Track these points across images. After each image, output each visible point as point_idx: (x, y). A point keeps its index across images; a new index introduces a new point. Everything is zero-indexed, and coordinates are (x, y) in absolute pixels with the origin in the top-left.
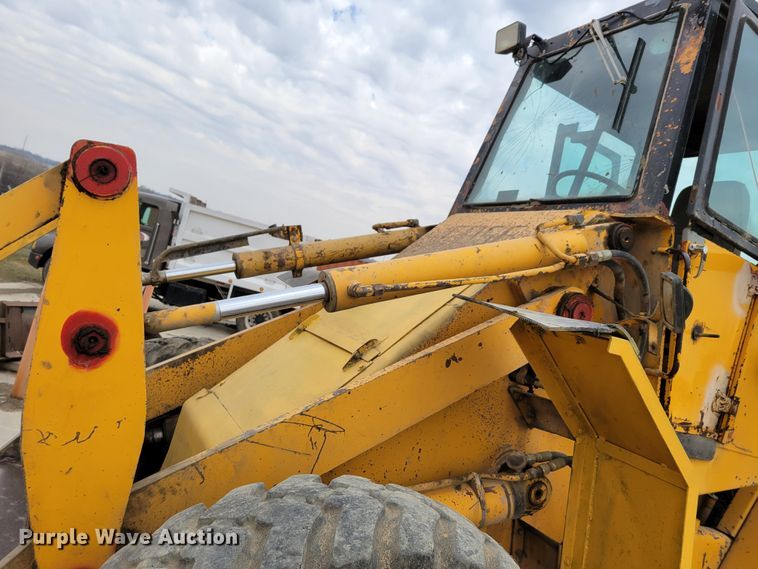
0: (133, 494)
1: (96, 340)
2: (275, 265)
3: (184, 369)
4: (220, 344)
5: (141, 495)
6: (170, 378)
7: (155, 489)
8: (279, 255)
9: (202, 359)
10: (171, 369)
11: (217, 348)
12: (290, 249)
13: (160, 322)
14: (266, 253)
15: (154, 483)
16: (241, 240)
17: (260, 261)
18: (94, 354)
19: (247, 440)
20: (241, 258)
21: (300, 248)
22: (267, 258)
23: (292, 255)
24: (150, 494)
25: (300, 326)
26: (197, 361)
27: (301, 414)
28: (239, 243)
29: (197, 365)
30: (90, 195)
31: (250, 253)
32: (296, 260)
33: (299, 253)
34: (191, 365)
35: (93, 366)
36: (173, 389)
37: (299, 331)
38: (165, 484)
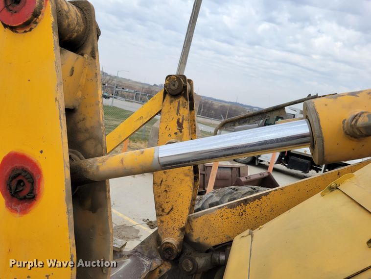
3: (239, 211)
4: (266, 194)
6: (229, 216)
9: (252, 205)
10: (230, 210)
11: (263, 197)
16: (279, 110)
25: (333, 184)
26: (248, 206)
28: (278, 112)
29: (248, 208)
34: (244, 209)
36: (231, 224)
37: (332, 189)
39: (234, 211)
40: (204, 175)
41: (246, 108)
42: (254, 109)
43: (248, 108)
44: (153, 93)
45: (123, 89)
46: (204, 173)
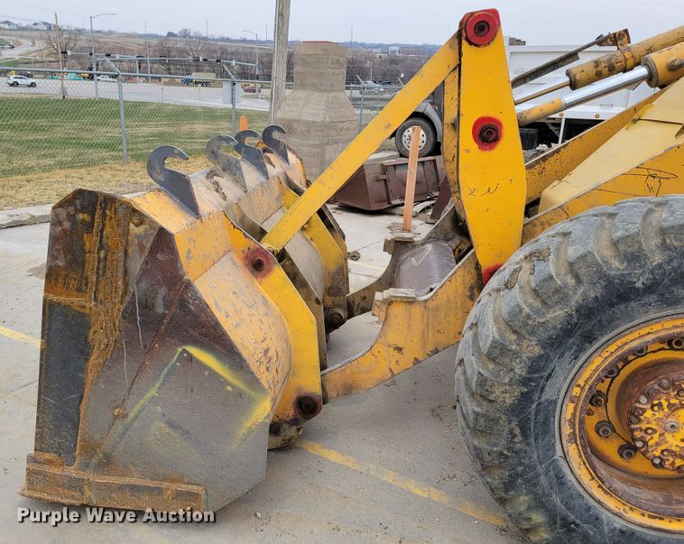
0: (524, 225)
1: (491, 133)
2: (605, 71)
3: (538, 170)
4: (564, 146)
5: (529, 226)
7: (537, 223)
8: (609, 60)
9: (551, 160)
11: (562, 150)
12: (619, 53)
13: (526, 117)
14: (596, 62)
15: (536, 219)
16: (572, 56)
17: (591, 71)
18: (491, 141)
19: (596, 189)
20: (574, 72)
21: (629, 49)
22: (597, 66)
23: (621, 58)
24: (534, 225)
25: (636, 117)
26: (547, 162)
27: (637, 167)
28: (571, 59)
29: (547, 165)
30: (476, 45)
31: (582, 66)
32: (626, 61)
33: (628, 55)
34: (543, 166)
35: (491, 148)
37: (635, 121)
38: (543, 220)
39: (533, 170)
40: (385, 180)
41: (374, 50)
42: (391, 49)
43: (379, 50)
44: (173, 54)
45: (108, 55)
46: (384, 177)
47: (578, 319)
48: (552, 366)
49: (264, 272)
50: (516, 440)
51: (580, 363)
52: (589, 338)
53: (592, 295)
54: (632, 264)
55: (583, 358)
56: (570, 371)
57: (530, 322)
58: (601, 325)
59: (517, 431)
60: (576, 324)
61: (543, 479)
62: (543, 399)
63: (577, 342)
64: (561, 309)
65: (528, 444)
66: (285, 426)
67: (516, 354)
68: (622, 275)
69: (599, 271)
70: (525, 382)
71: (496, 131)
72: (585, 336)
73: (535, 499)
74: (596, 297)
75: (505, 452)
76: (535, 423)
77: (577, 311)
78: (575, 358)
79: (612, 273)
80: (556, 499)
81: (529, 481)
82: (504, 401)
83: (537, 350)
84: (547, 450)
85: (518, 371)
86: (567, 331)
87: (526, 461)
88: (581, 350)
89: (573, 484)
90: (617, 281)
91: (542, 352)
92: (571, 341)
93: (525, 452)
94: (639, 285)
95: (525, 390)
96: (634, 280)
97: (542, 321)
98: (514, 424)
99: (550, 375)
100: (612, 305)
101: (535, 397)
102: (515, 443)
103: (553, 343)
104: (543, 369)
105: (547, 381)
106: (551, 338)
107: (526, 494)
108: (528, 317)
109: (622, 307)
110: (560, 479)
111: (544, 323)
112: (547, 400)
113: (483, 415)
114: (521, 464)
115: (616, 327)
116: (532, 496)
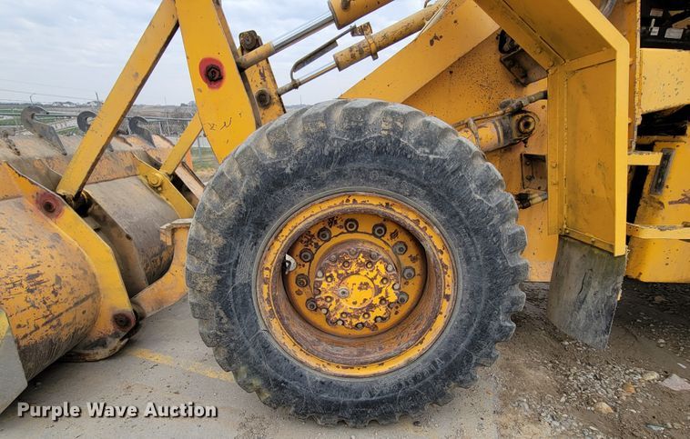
1: (215, 72)
2: (357, 54)
8: (359, 46)
12: (365, 41)
14: (350, 48)
17: (348, 55)
18: (216, 80)
20: (337, 56)
21: (372, 37)
22: (351, 51)
28: (332, 46)
31: (340, 51)
32: (371, 47)
33: (371, 41)
35: (219, 87)
47: (247, 208)
48: (236, 253)
49: (56, 213)
50: (223, 321)
51: (261, 248)
52: (261, 225)
53: (253, 184)
54: (281, 153)
55: (262, 243)
56: (254, 257)
57: (212, 217)
58: (267, 211)
59: (222, 314)
60: (246, 213)
61: (252, 351)
62: (237, 283)
63: (253, 230)
64: (233, 201)
65: (233, 324)
66: (109, 339)
67: (207, 246)
68: (274, 163)
69: (256, 163)
70: (218, 270)
71: (219, 70)
72: (257, 224)
73: (250, 368)
74: (257, 187)
75: (219, 333)
76: (236, 305)
77: (244, 200)
78: (255, 244)
79: (266, 163)
80: (266, 365)
81: (242, 354)
82: (207, 290)
83: (221, 241)
84: (252, 326)
85: (210, 262)
86: (241, 219)
87: (235, 338)
88: (257, 237)
89: (278, 351)
90: (270, 169)
91: (225, 242)
92: (246, 229)
93: (233, 330)
94: (288, 171)
95: (219, 277)
96: (284, 167)
97: (220, 214)
98: (218, 308)
99: (237, 261)
100: (271, 192)
101: (230, 283)
102: (223, 324)
103: (232, 232)
104: (229, 257)
105: (236, 267)
106: (229, 228)
107: (243, 364)
108: (210, 212)
109: (280, 192)
110: (266, 348)
111: (221, 215)
112: (240, 284)
113: (196, 305)
114: (232, 341)
115: (281, 212)
116: (247, 366)
